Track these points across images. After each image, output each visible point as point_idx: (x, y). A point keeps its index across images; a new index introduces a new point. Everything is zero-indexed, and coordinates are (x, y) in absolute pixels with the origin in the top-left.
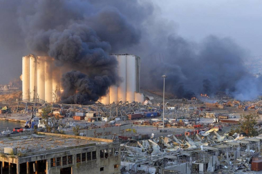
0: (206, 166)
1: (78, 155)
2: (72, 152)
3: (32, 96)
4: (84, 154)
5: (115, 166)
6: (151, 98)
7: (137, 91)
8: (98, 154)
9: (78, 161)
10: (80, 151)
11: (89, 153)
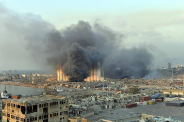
0: (108, 106)
1: (51, 103)
2: (48, 102)
3: (61, 79)
4: (53, 103)
5: (67, 107)
6: (107, 79)
7: (101, 76)
8: (59, 103)
9: (51, 105)
10: (52, 102)
11: (55, 103)
